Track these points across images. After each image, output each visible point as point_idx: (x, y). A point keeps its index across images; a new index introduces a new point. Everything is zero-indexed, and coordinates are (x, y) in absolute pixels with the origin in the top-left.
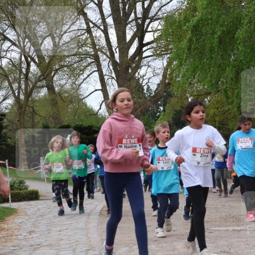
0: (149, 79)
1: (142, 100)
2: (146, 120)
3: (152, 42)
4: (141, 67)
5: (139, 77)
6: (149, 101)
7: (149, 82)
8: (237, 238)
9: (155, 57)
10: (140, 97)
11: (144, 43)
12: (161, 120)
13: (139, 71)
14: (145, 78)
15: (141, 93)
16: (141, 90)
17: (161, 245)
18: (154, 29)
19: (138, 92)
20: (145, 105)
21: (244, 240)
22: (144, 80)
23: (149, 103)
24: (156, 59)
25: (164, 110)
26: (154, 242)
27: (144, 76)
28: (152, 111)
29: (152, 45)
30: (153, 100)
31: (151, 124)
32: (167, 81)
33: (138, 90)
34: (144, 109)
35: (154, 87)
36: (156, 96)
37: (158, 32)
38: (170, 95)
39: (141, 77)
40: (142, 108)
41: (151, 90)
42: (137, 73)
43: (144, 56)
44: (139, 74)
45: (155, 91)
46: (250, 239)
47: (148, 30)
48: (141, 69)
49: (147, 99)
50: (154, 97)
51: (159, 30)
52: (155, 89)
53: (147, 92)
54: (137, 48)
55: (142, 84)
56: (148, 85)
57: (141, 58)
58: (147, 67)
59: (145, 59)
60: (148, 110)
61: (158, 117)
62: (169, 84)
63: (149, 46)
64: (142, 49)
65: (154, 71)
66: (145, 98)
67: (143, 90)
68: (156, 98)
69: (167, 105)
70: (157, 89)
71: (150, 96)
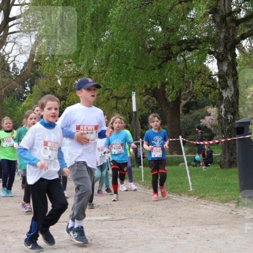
0: (15, 56)
1: (7, 80)
2: (11, 101)
3: (19, 17)
4: (7, 43)
5: (4, 54)
6: (14, 80)
7: (14, 60)
8: (99, 228)
9: (22, 33)
10: (5, 76)
11: (10, 16)
12: (27, 102)
13: (4, 48)
14: (10, 55)
15: (5, 72)
16: (6, 68)
17: (18, 236)
18: (22, 3)
19: (3, 71)
20: (9, 85)
21: (107, 230)
22: (9, 57)
23: (14, 83)
24: (22, 35)
25: (31, 92)
26: (11, 233)
27: (10, 53)
28: (18, 91)
29: (19, 20)
30: (19, 80)
31: (16, 106)
32: (34, 60)
33: (3, 69)
34: (9, 89)
35: (20, 66)
36: (23, 75)
37: (26, 6)
38: (38, 75)
39: (6, 54)
40: (6, 88)
41: (17, 69)
42: (2, 49)
43: (9, 31)
44: (4, 50)
45: (21, 71)
46: (113, 229)
47: (15, 3)
48: (6, 45)
49: (12, 79)
50: (20, 76)
51: (27, 4)
52: (22, 68)
53: (12, 70)
54: (2, 22)
55: (7, 61)
56: (14, 64)
57: (7, 34)
58: (13, 44)
59: (11, 35)
60: (13, 91)
61: (25, 98)
62: (37, 63)
63: (15, 21)
64: (8, 23)
65: (21, 48)
66: (10, 77)
67: (9, 68)
68: (22, 77)
69: (35, 86)
70: (24, 68)
71: (15, 75)
